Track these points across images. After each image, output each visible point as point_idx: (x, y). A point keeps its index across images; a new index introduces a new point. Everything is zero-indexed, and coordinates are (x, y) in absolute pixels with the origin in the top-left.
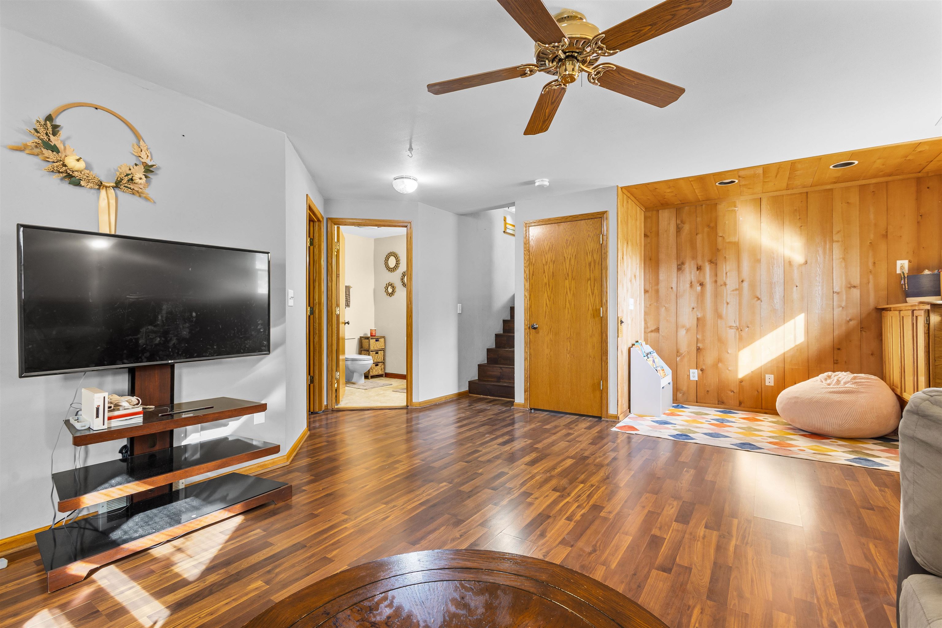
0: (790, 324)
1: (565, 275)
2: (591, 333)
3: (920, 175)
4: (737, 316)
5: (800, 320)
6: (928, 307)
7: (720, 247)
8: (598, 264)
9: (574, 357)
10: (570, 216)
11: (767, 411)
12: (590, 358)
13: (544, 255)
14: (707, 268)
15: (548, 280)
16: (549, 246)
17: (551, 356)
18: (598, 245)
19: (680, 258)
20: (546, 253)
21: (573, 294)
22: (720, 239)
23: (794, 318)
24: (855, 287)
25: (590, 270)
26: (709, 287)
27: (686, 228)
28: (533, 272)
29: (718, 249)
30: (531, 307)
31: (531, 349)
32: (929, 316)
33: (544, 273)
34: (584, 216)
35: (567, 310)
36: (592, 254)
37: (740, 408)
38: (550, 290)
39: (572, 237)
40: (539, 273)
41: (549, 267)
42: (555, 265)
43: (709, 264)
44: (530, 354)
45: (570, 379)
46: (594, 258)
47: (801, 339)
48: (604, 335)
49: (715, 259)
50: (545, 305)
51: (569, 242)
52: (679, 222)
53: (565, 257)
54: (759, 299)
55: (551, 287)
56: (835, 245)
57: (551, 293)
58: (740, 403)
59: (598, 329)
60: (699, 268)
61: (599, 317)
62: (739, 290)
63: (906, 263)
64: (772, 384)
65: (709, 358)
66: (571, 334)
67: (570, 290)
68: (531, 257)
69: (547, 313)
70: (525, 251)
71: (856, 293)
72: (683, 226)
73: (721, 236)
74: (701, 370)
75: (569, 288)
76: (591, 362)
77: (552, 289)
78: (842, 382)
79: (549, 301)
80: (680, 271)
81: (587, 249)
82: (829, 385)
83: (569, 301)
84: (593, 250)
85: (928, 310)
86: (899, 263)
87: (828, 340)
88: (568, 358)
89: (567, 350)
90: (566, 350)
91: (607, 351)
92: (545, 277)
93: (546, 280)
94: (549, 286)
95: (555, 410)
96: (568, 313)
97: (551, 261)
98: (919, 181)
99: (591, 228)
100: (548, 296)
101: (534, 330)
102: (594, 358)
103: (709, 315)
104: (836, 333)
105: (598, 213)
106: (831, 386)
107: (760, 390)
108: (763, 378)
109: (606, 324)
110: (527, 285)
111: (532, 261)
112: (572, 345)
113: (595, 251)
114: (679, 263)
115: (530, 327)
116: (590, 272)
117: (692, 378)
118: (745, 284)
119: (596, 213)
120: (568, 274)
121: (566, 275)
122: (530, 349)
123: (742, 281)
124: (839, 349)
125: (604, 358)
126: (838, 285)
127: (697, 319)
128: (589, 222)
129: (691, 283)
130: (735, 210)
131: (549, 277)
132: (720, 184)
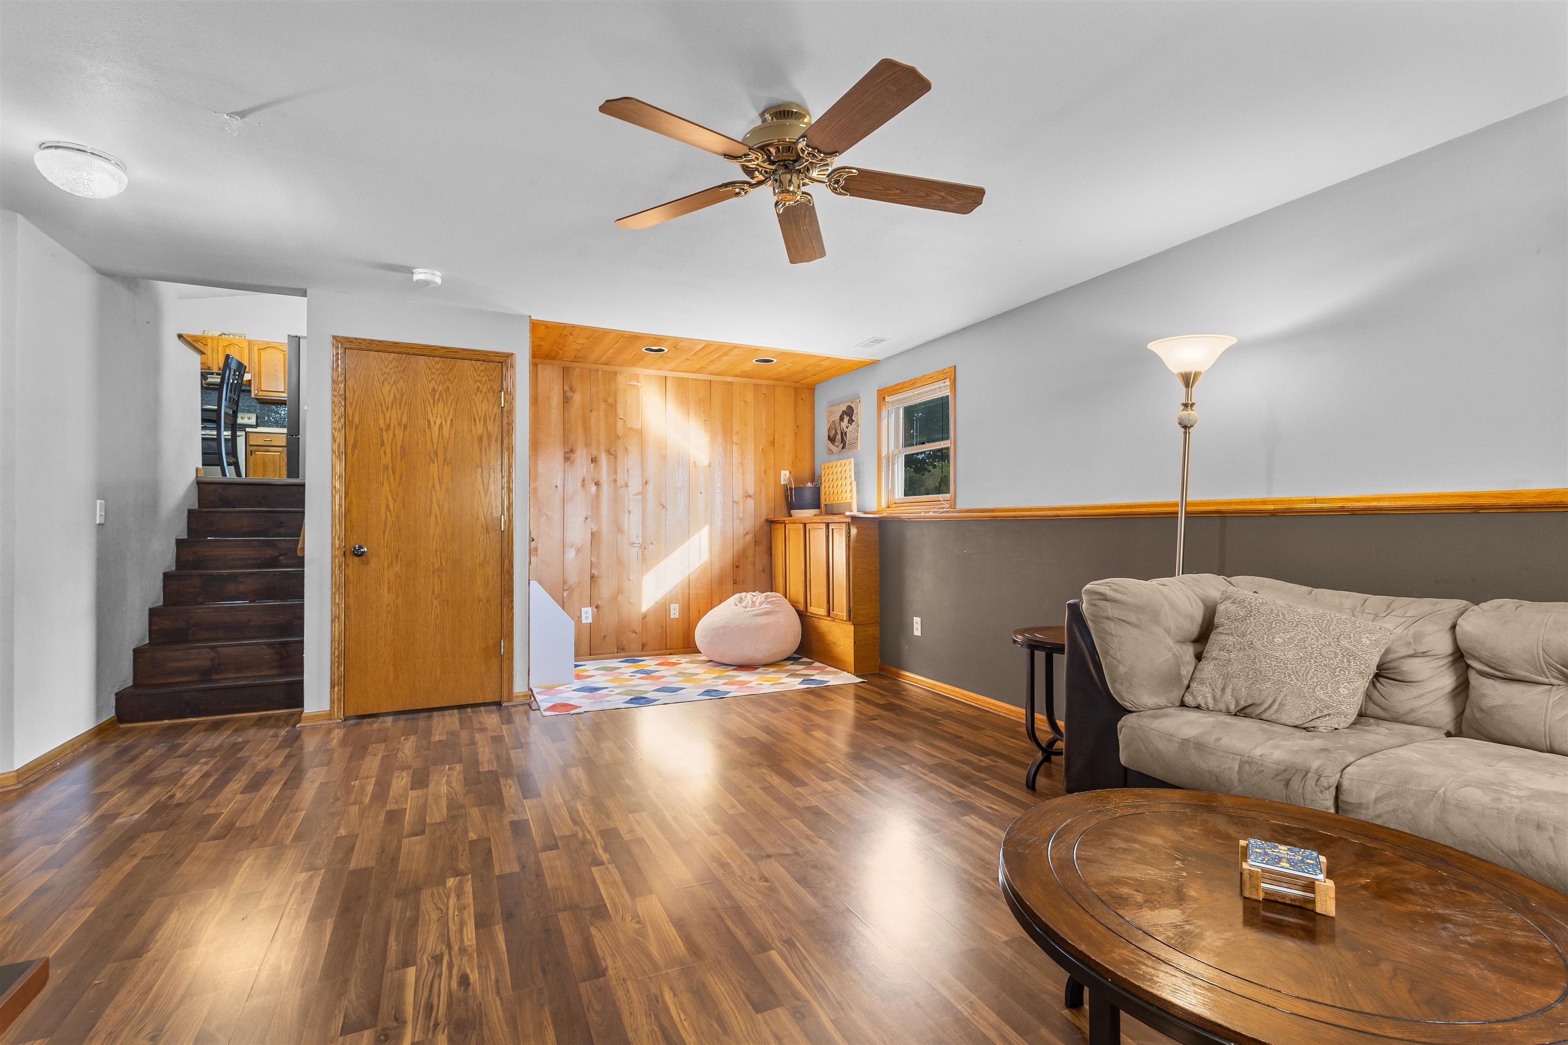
0: (694, 540)
1: (430, 453)
2: (482, 558)
3: (797, 385)
4: (641, 531)
5: (705, 531)
6: (849, 520)
7: (620, 433)
8: (496, 440)
9: (447, 603)
10: (442, 348)
11: (671, 651)
12: (481, 603)
13: (382, 411)
14: (604, 459)
15: (392, 461)
16: (395, 396)
17: (397, 607)
18: (495, 408)
19: (568, 443)
20: (387, 409)
21: (447, 490)
22: (620, 424)
23: (699, 531)
24: (750, 496)
25: (481, 450)
26: (606, 488)
27: (577, 398)
28: (356, 441)
29: (618, 436)
30: (348, 511)
31: (348, 597)
32: (849, 529)
33: (383, 445)
34: (469, 352)
35: (433, 519)
36: (485, 422)
37: (643, 653)
38: (397, 479)
39: (445, 387)
40: (369, 445)
41: (394, 435)
42: (407, 433)
43: (606, 455)
44: (347, 608)
45: (440, 645)
46: (489, 429)
47: (705, 557)
48: (507, 561)
49: (614, 449)
50: (383, 509)
51: (437, 394)
52: (566, 388)
53: (429, 421)
54: (664, 507)
55: (398, 475)
56: (735, 447)
57: (399, 486)
58: (643, 646)
59: (496, 553)
60: (594, 460)
61: (499, 532)
62: (643, 493)
63: (787, 472)
64: (677, 616)
65: (606, 590)
66: (441, 562)
67: (441, 482)
68: (350, 411)
69: (389, 524)
70: (334, 396)
71: (751, 503)
72: (573, 396)
73: (621, 419)
74: (596, 607)
75: (439, 479)
76: (481, 609)
77: (401, 478)
78: (757, 603)
79: (395, 501)
80: (569, 462)
81: (475, 412)
82: (745, 607)
83: (437, 501)
84: (485, 414)
85: (849, 523)
86: (783, 472)
87: (728, 557)
88: (436, 607)
89: (433, 592)
90: (430, 593)
91: (513, 588)
92: (385, 454)
93: (386, 460)
94: (394, 473)
95: (407, 708)
96: (437, 524)
97: (400, 423)
98: (796, 389)
99: (483, 376)
100: (391, 491)
101: (356, 559)
102: (488, 601)
103: (606, 528)
104: (736, 548)
105: (497, 353)
106: (748, 609)
107: (664, 626)
108: (667, 609)
109: (511, 543)
110: (340, 468)
111: (353, 420)
112: (444, 583)
113: (490, 417)
114: (566, 450)
115: (348, 553)
116: (481, 453)
117: (584, 621)
118: (650, 488)
119: (493, 352)
120: (436, 454)
121: (432, 454)
122: (346, 596)
123: (646, 483)
124: (737, 567)
125: (506, 600)
126: (738, 494)
127: (592, 533)
128: (479, 366)
129: (584, 481)
130: (638, 386)
131: (394, 456)
132: (646, 349)
